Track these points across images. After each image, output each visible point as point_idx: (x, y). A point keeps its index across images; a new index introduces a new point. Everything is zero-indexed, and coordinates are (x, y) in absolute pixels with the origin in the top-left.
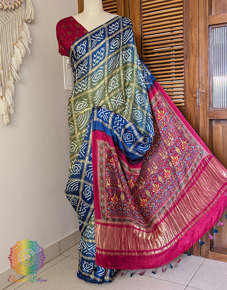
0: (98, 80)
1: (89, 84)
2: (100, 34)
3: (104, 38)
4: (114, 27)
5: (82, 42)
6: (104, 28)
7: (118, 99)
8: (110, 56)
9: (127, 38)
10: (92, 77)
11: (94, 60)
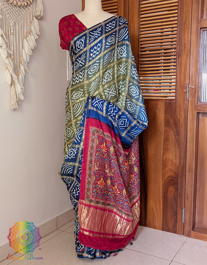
0: (93, 72)
1: (85, 76)
2: (98, 31)
3: (101, 35)
4: (111, 25)
5: (81, 38)
6: (102, 26)
7: (111, 91)
8: (105, 52)
9: (122, 36)
10: (88, 70)
11: (91, 55)
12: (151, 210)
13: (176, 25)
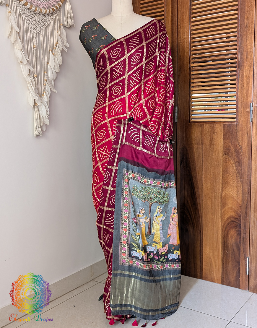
12: (208, 259)
13: (236, 30)
